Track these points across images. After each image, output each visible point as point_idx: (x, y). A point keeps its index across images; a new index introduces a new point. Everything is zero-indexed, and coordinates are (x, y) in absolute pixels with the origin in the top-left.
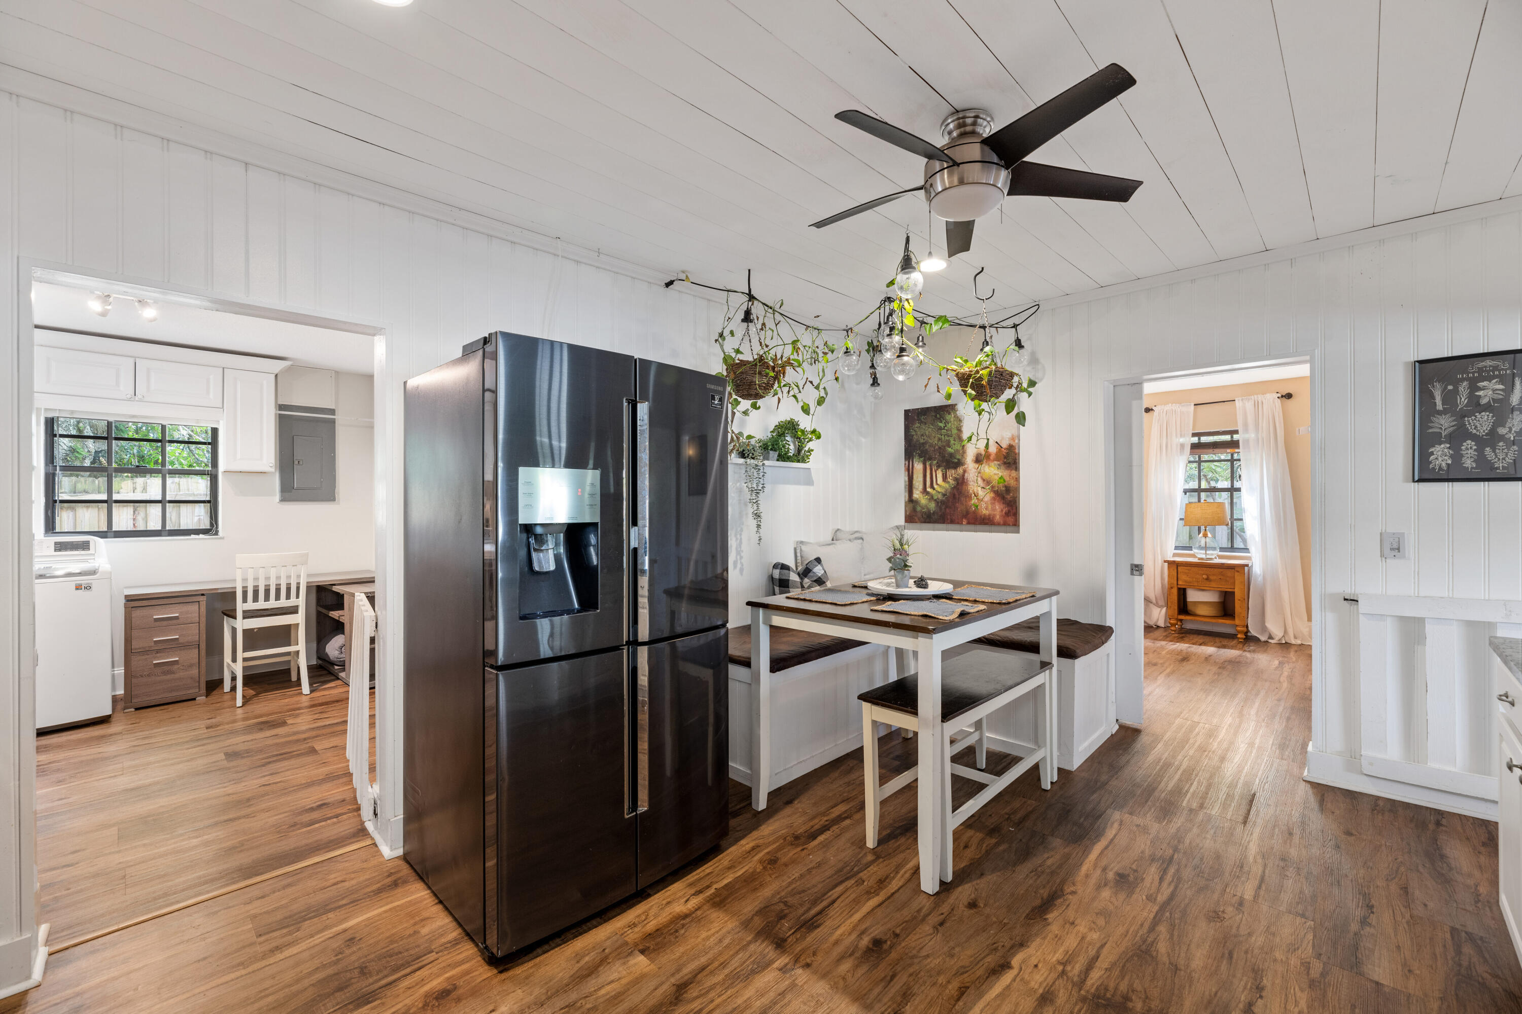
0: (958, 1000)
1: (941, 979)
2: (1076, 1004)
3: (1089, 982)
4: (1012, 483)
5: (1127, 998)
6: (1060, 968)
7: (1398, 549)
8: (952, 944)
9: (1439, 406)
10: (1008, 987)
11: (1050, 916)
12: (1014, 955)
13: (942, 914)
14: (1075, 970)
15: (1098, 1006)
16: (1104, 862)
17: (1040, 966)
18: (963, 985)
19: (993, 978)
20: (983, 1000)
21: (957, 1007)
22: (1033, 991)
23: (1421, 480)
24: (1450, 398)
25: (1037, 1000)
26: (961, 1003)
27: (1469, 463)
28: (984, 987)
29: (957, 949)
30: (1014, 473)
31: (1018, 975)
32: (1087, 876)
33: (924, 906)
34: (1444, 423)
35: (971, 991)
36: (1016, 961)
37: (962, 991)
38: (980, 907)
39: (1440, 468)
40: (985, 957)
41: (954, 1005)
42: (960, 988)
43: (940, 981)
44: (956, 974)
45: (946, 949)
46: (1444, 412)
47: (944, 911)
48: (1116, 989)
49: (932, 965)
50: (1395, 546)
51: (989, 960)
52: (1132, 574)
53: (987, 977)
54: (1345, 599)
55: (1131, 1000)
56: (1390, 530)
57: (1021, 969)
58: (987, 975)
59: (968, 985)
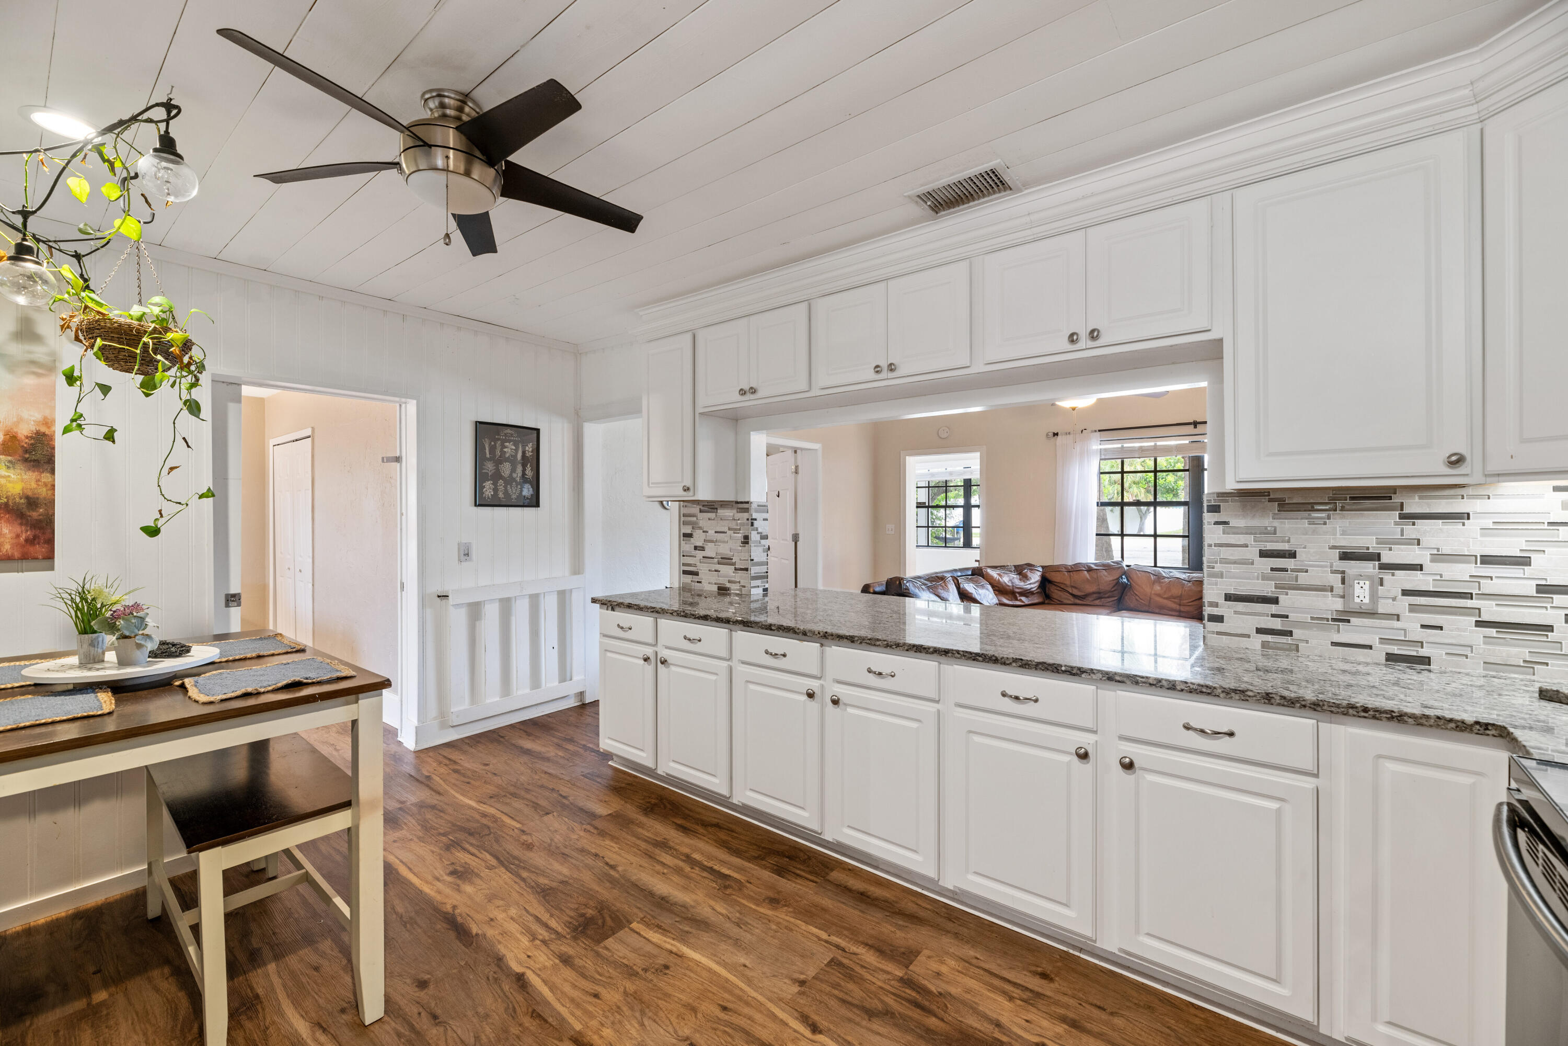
0: (546, 1021)
1: (515, 1030)
2: (578, 945)
3: (560, 929)
4: (43, 492)
5: (583, 915)
6: (538, 942)
7: (468, 554)
8: (470, 1013)
9: (488, 456)
10: (545, 982)
11: (475, 929)
12: (509, 968)
13: (419, 1014)
14: (543, 933)
15: (582, 932)
16: (430, 878)
17: (530, 954)
18: (530, 1014)
19: (530, 989)
20: (552, 1002)
21: (554, 1024)
22: (554, 966)
23: (480, 505)
24: (492, 450)
25: (566, 966)
26: (550, 1020)
27: (501, 495)
28: (538, 999)
29: (480, 1010)
30: (46, 477)
31: (533, 971)
32: (439, 892)
33: (395, 1030)
34: (490, 467)
35: (539, 1009)
36: (518, 969)
37: (536, 1015)
38: (429, 979)
39: (488, 498)
40: (502, 990)
41: (551, 1025)
42: (532, 1016)
43: (517, 1032)
44: (513, 1017)
45: (475, 1020)
46: (489, 460)
47: (416, 1011)
48: (571, 917)
49: (492, 1036)
50: (466, 552)
51: (507, 987)
52: (227, 605)
53: (528, 993)
54: (439, 596)
55: (585, 914)
56: (464, 541)
57: (527, 967)
58: (525, 993)
59: (530, 1010)
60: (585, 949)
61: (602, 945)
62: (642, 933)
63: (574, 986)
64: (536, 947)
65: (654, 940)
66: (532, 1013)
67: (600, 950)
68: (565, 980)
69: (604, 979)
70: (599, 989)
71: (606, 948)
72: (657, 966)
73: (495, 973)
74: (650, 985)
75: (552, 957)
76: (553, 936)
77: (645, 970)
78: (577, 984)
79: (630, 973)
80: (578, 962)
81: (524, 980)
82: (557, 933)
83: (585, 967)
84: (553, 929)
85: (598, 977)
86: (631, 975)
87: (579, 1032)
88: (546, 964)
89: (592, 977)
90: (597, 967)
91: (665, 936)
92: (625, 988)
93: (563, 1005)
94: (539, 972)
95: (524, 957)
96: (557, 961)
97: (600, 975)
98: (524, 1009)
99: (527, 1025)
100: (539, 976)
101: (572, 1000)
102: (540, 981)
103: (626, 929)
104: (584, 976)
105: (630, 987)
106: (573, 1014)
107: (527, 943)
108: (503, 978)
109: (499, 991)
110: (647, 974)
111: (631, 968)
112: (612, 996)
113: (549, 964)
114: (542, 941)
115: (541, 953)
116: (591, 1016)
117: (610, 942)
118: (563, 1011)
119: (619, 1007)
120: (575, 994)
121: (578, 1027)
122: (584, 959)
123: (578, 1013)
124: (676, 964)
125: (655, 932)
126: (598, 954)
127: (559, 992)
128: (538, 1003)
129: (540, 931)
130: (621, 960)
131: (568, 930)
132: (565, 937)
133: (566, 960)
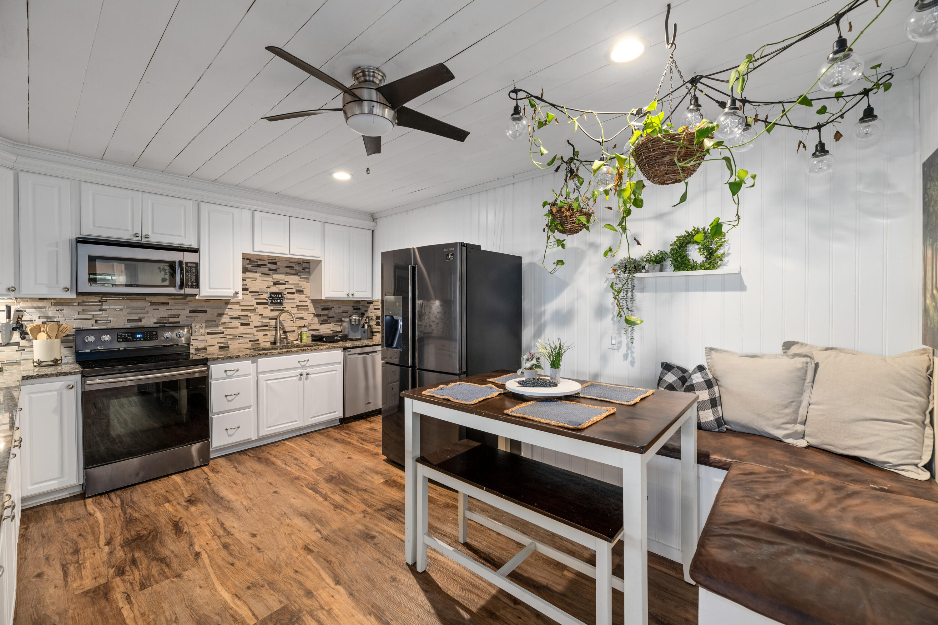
0: (324, 559)
6: (327, 608)
10: (323, 580)
17: (332, 598)
20: (320, 568)
25: (310, 590)
26: (322, 560)
31: (330, 586)
35: (327, 565)
36: (339, 587)
37: (329, 562)
40: (347, 575)
42: (331, 561)
51: (345, 576)
57: (334, 589)
60: (295, 602)
61: (283, 605)
62: (251, 615)
63: (307, 577)
64: (327, 603)
65: (246, 608)
66: (331, 563)
67: (285, 601)
68: (311, 581)
69: (289, 581)
70: (294, 576)
71: (280, 602)
72: (254, 588)
73: (353, 585)
74: (264, 577)
75: (318, 596)
76: (315, 613)
77: (263, 586)
78: (305, 578)
79: (272, 585)
80: (302, 592)
81: (336, 581)
82: (312, 616)
83: (298, 589)
84: (314, 619)
85: (292, 582)
86: (272, 583)
87: (309, 554)
88: (322, 591)
89: (296, 582)
90: (291, 589)
91: (236, 612)
92: (279, 576)
93: (315, 567)
94: (327, 585)
95: (337, 596)
96: (315, 593)
97: (290, 583)
98: (335, 565)
99: (334, 558)
100: (327, 583)
101: (310, 569)
102: (326, 580)
103: (260, 618)
104: (300, 583)
105: (276, 576)
106: (311, 562)
107: (334, 608)
108: (347, 582)
109: (349, 574)
110: (263, 583)
111: (270, 587)
112: (288, 572)
113: (320, 591)
114: (323, 609)
115: (325, 599)
116: (302, 562)
117: (277, 607)
118: (315, 564)
119: (286, 566)
120: (308, 573)
121: (309, 557)
122: (297, 594)
123: (308, 563)
124: (242, 590)
125: (241, 615)
126: (288, 599)
127: (316, 574)
128: (328, 568)
129: (324, 618)
130: (274, 593)
131: (304, 618)
132: (307, 612)
133: (309, 594)
